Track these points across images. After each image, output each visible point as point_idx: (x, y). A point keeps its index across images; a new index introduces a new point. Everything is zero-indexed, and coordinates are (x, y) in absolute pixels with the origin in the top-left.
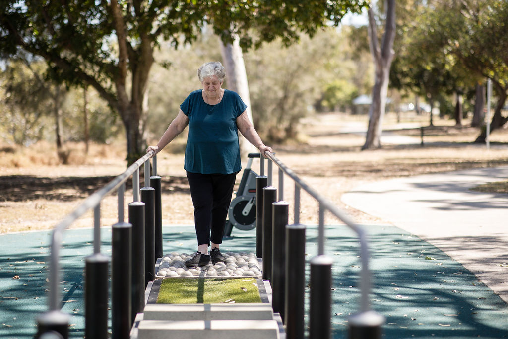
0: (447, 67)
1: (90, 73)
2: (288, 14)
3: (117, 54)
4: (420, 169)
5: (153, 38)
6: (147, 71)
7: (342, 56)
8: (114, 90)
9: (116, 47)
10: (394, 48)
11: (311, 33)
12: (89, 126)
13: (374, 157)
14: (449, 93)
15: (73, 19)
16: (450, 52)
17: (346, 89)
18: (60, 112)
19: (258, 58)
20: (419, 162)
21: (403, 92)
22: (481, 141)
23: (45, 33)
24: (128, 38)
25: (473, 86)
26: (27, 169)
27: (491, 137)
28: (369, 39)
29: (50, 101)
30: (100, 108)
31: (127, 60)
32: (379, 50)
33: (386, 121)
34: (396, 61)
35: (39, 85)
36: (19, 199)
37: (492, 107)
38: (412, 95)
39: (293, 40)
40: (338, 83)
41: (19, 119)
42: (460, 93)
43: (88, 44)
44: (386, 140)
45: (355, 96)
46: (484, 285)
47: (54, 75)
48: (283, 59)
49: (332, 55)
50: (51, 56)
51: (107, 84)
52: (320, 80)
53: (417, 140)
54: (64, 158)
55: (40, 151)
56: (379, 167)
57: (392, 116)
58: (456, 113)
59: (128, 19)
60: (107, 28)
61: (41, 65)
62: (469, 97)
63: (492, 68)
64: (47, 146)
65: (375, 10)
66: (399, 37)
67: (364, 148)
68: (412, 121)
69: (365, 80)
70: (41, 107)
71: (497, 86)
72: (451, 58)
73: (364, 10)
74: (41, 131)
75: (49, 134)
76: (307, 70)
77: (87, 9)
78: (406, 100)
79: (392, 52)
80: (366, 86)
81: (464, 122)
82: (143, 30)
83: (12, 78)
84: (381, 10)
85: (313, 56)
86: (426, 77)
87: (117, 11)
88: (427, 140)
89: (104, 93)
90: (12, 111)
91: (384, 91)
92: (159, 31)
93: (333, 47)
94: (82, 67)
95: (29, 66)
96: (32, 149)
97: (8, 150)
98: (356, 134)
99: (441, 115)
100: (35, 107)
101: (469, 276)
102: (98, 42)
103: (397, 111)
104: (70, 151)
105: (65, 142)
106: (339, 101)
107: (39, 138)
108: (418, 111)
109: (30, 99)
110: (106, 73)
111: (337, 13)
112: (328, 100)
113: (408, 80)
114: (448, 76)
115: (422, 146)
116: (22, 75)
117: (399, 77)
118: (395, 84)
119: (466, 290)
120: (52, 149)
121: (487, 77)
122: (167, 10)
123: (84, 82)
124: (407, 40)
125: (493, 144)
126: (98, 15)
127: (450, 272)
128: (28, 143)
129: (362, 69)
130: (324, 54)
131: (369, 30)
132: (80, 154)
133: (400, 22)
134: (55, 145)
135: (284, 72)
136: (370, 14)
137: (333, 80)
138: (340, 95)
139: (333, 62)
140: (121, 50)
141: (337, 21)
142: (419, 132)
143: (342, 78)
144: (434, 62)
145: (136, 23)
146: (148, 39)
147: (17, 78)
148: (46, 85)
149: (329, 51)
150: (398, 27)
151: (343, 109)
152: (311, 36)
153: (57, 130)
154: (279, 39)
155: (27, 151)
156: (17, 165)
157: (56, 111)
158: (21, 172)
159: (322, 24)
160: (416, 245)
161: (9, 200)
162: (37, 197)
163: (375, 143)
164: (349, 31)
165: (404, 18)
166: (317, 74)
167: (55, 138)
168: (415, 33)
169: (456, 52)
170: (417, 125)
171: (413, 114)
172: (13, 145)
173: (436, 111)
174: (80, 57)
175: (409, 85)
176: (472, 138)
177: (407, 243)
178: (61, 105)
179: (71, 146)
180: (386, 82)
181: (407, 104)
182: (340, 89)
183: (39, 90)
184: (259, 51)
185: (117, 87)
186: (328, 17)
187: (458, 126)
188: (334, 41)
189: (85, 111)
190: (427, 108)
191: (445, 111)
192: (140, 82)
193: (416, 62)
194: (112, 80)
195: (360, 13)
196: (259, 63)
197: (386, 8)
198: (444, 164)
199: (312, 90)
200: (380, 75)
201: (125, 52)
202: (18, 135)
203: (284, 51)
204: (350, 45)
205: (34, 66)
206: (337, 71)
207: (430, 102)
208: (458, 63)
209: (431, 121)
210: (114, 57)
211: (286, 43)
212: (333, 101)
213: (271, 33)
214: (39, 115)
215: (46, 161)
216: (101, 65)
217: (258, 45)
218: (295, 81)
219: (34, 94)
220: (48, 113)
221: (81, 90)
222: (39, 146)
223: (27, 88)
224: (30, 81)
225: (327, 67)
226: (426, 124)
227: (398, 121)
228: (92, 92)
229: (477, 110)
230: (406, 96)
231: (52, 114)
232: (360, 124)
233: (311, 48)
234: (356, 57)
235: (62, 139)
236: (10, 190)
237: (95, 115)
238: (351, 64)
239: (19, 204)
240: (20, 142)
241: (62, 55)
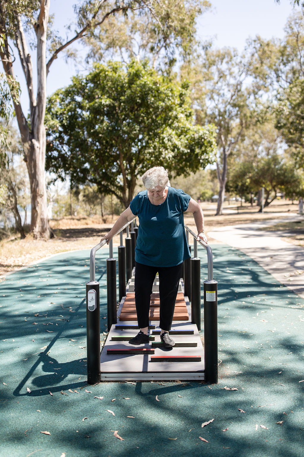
0: (247, 184)
1: (113, 189)
2: (186, 165)
3: (123, 182)
4: (237, 222)
5: (136, 176)
6: (134, 188)
7: (208, 181)
8: (122, 195)
9: (122, 179)
10: (227, 177)
11: (195, 172)
12: (113, 209)
13: (220, 218)
14: (248, 193)
15: (106, 170)
16: (248, 178)
17: (209, 193)
18: (103, 204)
19: (176, 182)
20: (237, 220)
21: (230, 193)
22: (260, 211)
23: (96, 175)
24: (127, 176)
25: (257, 191)
26: (91, 225)
27: (264, 210)
28: (217, 174)
29: (99, 200)
30: (117, 203)
31: (126, 184)
32: (221, 178)
33: (224, 205)
34: (228, 182)
35: (95, 194)
36: (87, 236)
37: (265, 198)
38: (234, 195)
39: (188, 175)
40: (206, 191)
41: (88, 207)
42: (252, 193)
43: (112, 179)
44: (224, 212)
45: (213, 195)
46: (260, 266)
47: (100, 191)
48: (185, 182)
49: (203, 180)
50: (99, 184)
51: (119, 193)
52: (199, 190)
53: (236, 212)
54: (105, 221)
55: (96, 219)
56: (222, 222)
57: (227, 202)
58: (251, 201)
59: (127, 169)
60: (118, 173)
61: (95, 187)
62: (255, 195)
63: (264, 183)
64: (98, 216)
65: (219, 163)
66: (228, 173)
67: (216, 215)
68: (234, 204)
69: (216, 190)
70: (95, 202)
71: (266, 190)
72: (248, 180)
73: (215, 163)
74: (96, 211)
75: (99, 212)
76: (194, 186)
77: (111, 166)
78: (232, 196)
79: (226, 179)
80: (217, 191)
81: (254, 204)
82: (132, 173)
83: (85, 192)
84: (221, 163)
85: (196, 181)
86: (239, 187)
87: (122, 166)
88: (240, 211)
89: (118, 197)
90: (86, 204)
91: (223, 193)
92: (138, 174)
93: (204, 177)
94: (110, 187)
95: (91, 187)
96: (92, 218)
97: (84, 219)
98: (213, 210)
99: (246, 202)
100: (93, 202)
101: (255, 263)
102: (115, 178)
103: (229, 201)
104: (107, 219)
105: (105, 215)
106: (206, 197)
107: (95, 214)
108: (237, 200)
109: (92, 199)
110: (119, 189)
111: (204, 165)
112: (203, 197)
113: (232, 189)
114: (247, 187)
115: (238, 214)
116: (88, 191)
117: (229, 188)
118: (227, 191)
119: (255, 269)
120: (100, 218)
121: (262, 187)
122: (141, 166)
123: (111, 193)
124: (232, 174)
125: (266, 212)
126: (115, 168)
127: (248, 261)
128: (92, 216)
129: (215, 185)
130: (200, 180)
131: (217, 171)
132: (110, 219)
133: (229, 167)
134: (101, 216)
135: (185, 187)
136: (217, 165)
137: (204, 189)
138: (207, 195)
139: (204, 183)
140: (124, 181)
141: (204, 168)
142: (236, 208)
143: (208, 189)
144: (242, 181)
145: (129, 170)
146: (134, 176)
147: (87, 192)
148: (97, 194)
149: (202, 178)
150: (228, 169)
151: (208, 201)
152: (195, 174)
153: (102, 211)
154: (183, 175)
155: (91, 219)
156: (87, 224)
157: (101, 204)
158: (89, 226)
159: (198, 169)
160: (236, 251)
161: (84, 237)
162: (94, 236)
163: (220, 213)
164: (209, 171)
165: (230, 166)
166: (198, 187)
167: (101, 213)
168: (234, 171)
169: (250, 178)
170: (236, 206)
171: (235, 202)
172: (86, 217)
173: (243, 200)
174: (109, 184)
175: (232, 191)
176: (257, 210)
177: (233, 251)
178: (103, 202)
179: (107, 216)
180: (224, 190)
181: (233, 198)
182: (207, 193)
183: (95, 196)
184: (176, 179)
185: (123, 194)
186: (201, 166)
187: (252, 206)
188: (204, 175)
189: (112, 204)
190: (240, 199)
191: (247, 200)
192: (131, 192)
193: (235, 182)
194: (121, 192)
195: (213, 164)
196: (176, 184)
197: (223, 162)
198: (246, 220)
199: (196, 194)
200: (221, 188)
201: (125, 181)
202: (88, 213)
203: (185, 180)
204: (210, 176)
205: (93, 187)
206: (205, 186)
207: (241, 197)
208: (251, 182)
209: (241, 204)
210: (122, 183)
211: (185, 176)
212: (204, 197)
213: (180, 173)
214: (94, 206)
215: (98, 222)
216: (117, 187)
217: (175, 177)
218: (190, 190)
219: (93, 197)
220: (98, 204)
221: (110, 196)
222: (95, 217)
223: (90, 195)
224: (91, 193)
225: (202, 185)
226: (239, 205)
227: (229, 204)
228: (114, 197)
229: (259, 200)
230: (232, 195)
231: (100, 205)
232: (214, 206)
233: (195, 178)
234: (212, 181)
235: (103, 214)
236: (84, 233)
237: (116, 204)
238: (211, 184)
239: (87, 238)
240: (89, 215)
241: (103, 183)
